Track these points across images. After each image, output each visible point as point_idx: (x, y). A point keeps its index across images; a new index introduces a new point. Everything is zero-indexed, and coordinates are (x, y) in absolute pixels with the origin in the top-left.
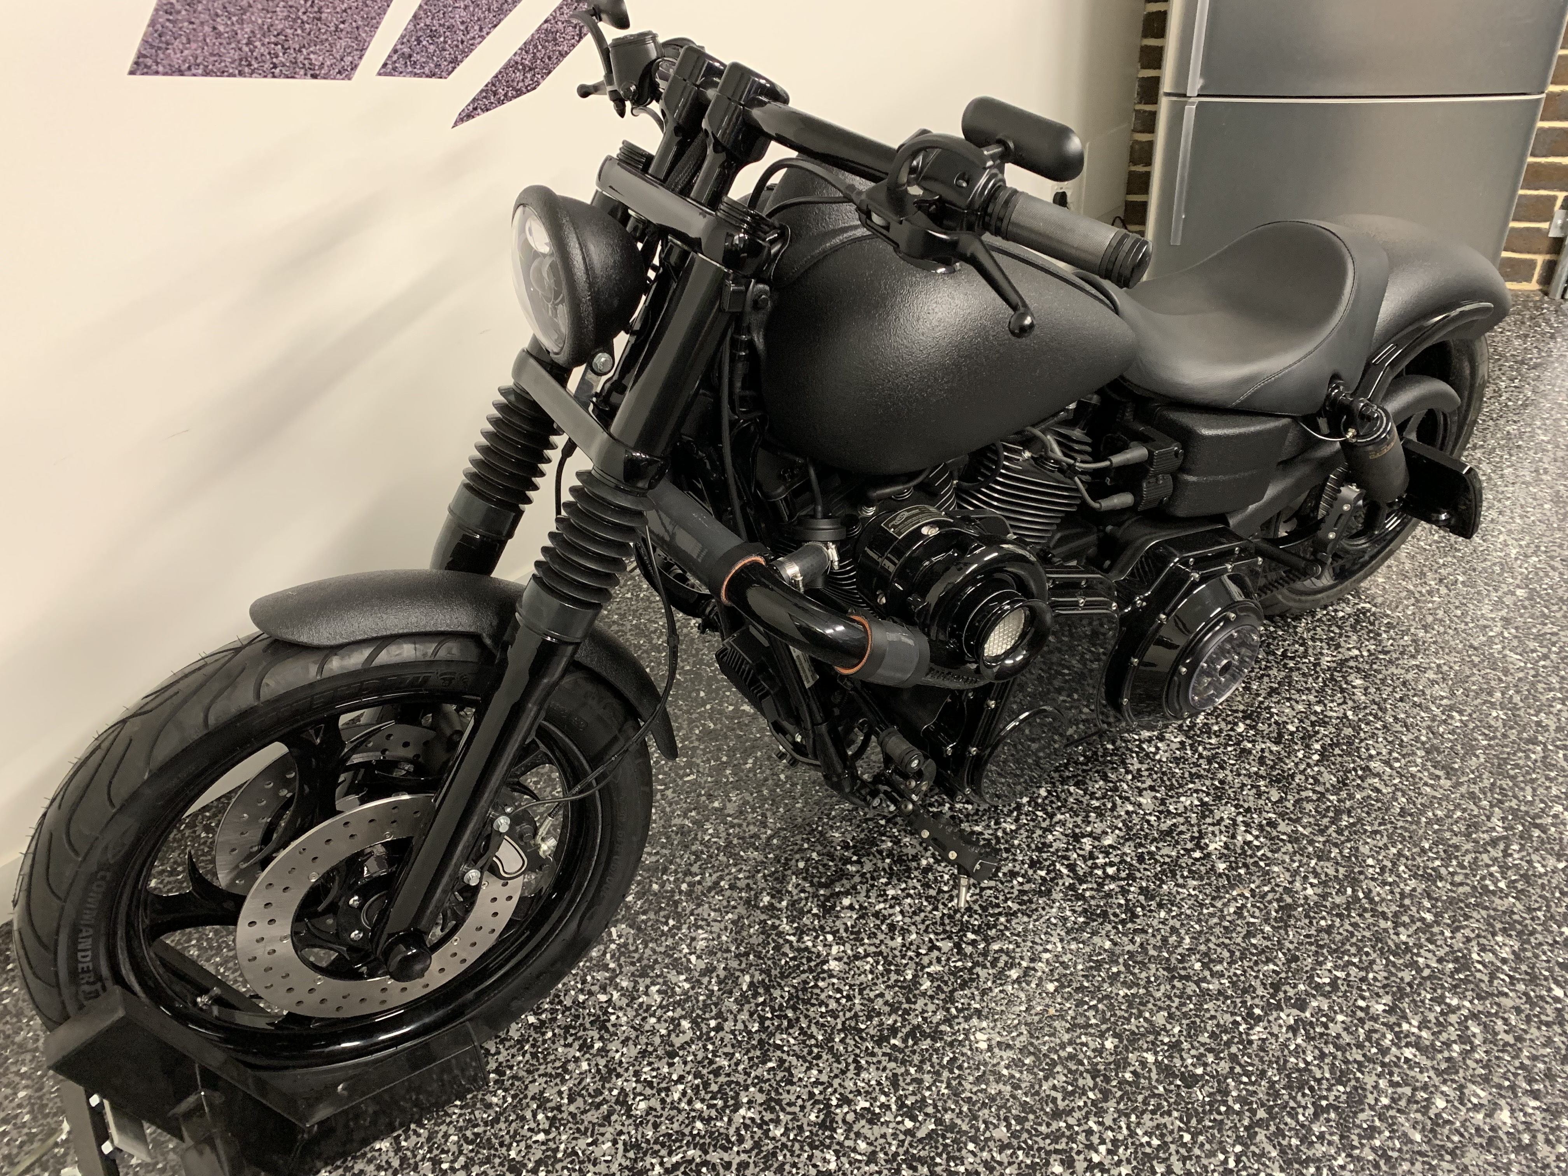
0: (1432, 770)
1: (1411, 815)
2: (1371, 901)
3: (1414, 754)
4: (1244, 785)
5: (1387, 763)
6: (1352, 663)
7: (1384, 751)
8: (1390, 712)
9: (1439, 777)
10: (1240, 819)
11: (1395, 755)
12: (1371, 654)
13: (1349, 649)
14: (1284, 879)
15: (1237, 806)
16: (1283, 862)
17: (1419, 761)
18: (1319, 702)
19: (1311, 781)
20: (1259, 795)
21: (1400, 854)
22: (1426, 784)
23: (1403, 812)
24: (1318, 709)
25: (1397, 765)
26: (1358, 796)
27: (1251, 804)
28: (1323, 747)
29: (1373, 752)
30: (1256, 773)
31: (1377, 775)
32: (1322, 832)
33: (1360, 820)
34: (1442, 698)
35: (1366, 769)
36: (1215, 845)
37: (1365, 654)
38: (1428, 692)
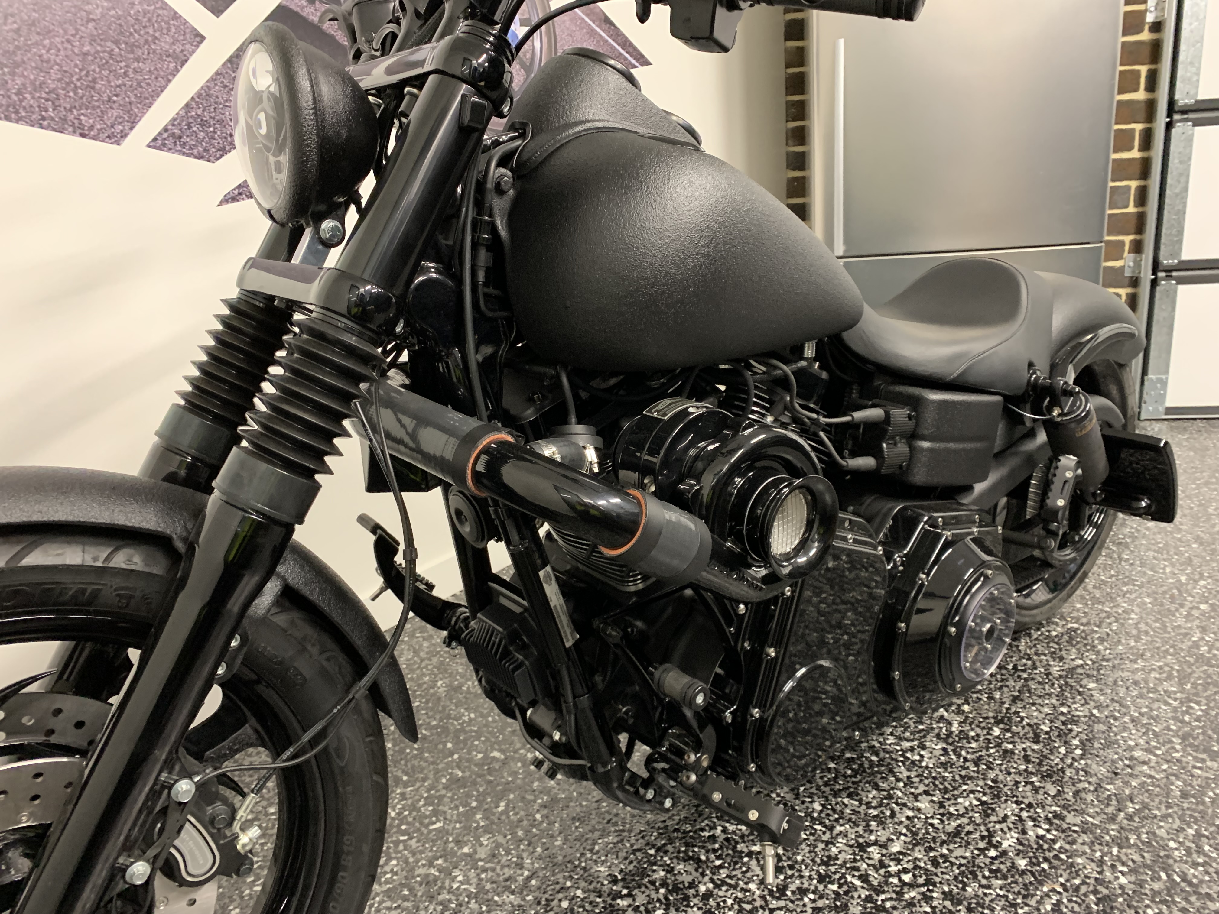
0: (1194, 754)
1: (1193, 796)
2: (1190, 884)
3: (1171, 742)
4: (1017, 783)
5: (1148, 751)
6: (1080, 671)
7: (1142, 742)
8: (1133, 708)
9: (1203, 761)
10: (1024, 814)
11: (1153, 744)
12: (1094, 663)
13: (1073, 660)
14: (1091, 869)
15: (1017, 803)
16: (1084, 853)
17: (1178, 747)
18: (1062, 705)
19: (1082, 773)
20: (1036, 790)
21: (1199, 835)
22: (1194, 767)
23: (1185, 795)
24: (1064, 710)
25: (1159, 752)
26: (1134, 784)
27: (1031, 800)
28: (1081, 742)
29: (1132, 743)
30: (1026, 770)
31: (1144, 763)
32: (1112, 819)
33: (1145, 806)
34: (1175, 693)
35: (1131, 758)
36: (1009, 841)
37: (1089, 662)
38: (1160, 689)
